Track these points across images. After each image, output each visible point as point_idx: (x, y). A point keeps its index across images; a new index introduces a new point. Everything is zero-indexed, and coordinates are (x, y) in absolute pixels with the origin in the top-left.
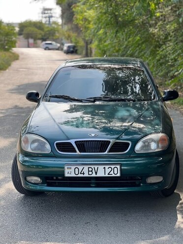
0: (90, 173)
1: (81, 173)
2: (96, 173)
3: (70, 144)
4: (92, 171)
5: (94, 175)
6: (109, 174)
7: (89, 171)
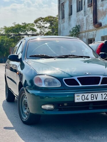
0: (92, 98)
1: (86, 99)
2: (96, 99)
3: (74, 80)
4: (93, 97)
5: (95, 100)
6: (105, 99)
7: (91, 97)
